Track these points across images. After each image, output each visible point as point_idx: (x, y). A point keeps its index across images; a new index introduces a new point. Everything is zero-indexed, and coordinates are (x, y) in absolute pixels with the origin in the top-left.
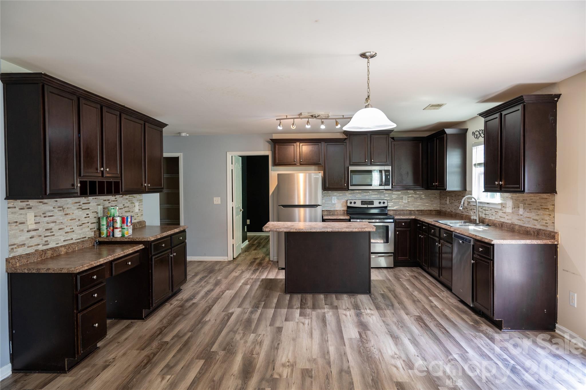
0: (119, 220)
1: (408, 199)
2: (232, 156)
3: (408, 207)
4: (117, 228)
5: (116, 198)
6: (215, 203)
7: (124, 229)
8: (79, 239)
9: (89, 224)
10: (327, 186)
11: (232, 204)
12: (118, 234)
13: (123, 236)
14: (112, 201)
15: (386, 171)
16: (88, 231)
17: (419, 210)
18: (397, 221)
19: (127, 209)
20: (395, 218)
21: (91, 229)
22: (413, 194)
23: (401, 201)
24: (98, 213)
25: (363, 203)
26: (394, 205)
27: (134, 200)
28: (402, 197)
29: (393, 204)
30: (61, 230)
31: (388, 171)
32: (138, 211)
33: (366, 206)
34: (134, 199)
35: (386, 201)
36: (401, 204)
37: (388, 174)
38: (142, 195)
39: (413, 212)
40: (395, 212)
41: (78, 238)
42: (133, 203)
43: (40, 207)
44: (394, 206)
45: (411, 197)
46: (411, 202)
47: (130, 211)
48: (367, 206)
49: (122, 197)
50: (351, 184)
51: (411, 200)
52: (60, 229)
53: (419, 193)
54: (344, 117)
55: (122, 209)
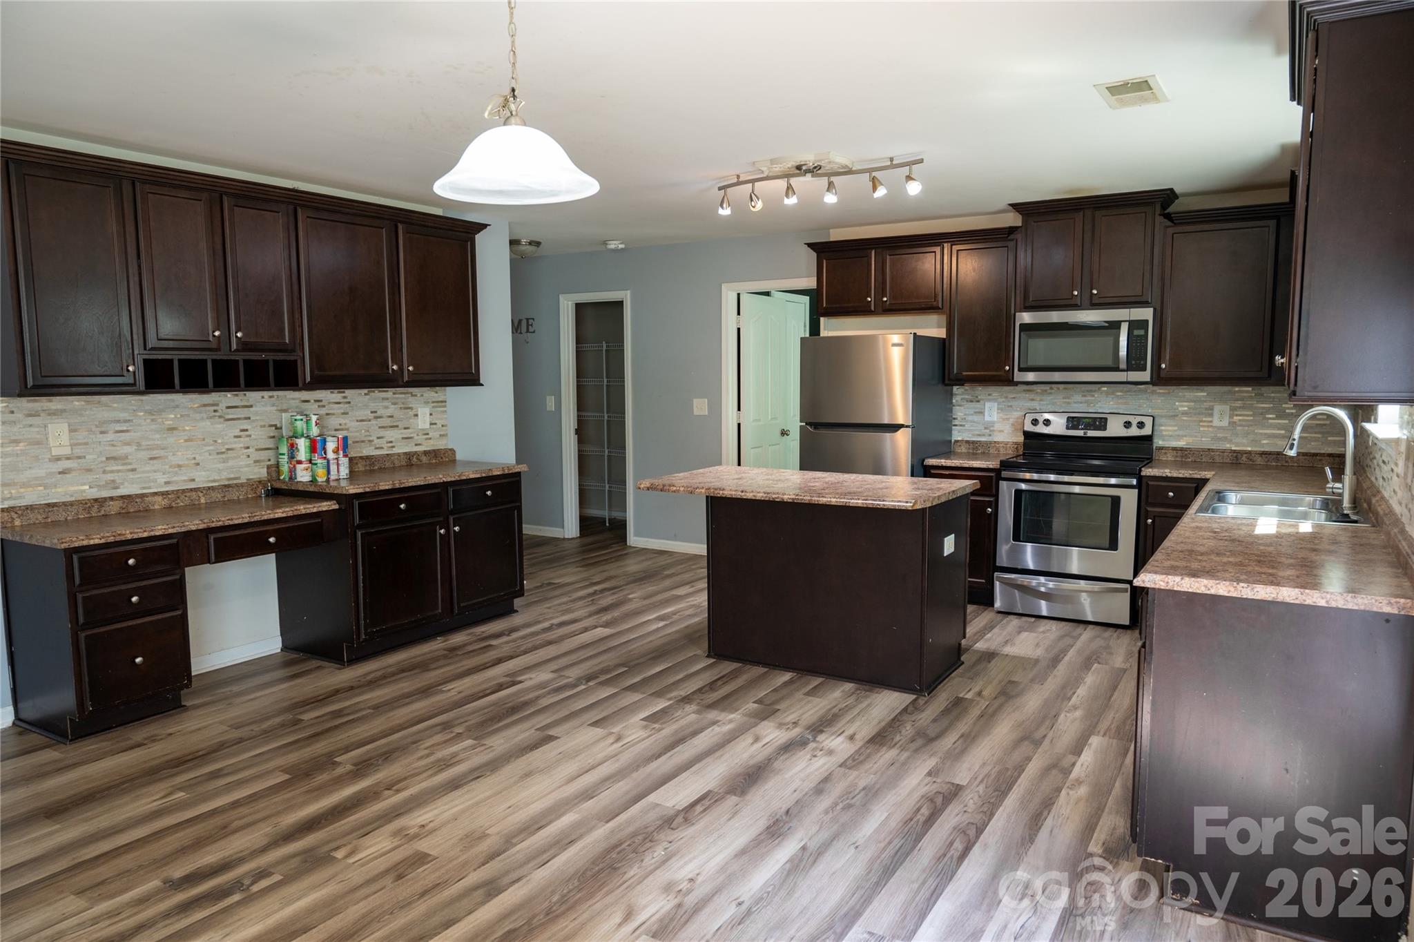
0: (302, 444)
1: (1231, 416)
2: (739, 295)
3: (1230, 442)
4: (300, 462)
5: (345, 397)
6: (696, 412)
7: (316, 464)
8: (214, 481)
9: (251, 450)
10: (955, 372)
11: (735, 418)
12: (303, 476)
13: (314, 481)
14: (329, 403)
15: (1134, 325)
16: (248, 466)
17: (1270, 453)
18: (1150, 483)
19: (387, 422)
20: (1143, 473)
21: (256, 462)
22: (1251, 397)
23: (1205, 421)
24: (281, 428)
25: (1073, 422)
26: (1180, 433)
27: (412, 401)
28: (1212, 409)
29: (1176, 428)
30: (151, 462)
31: (1143, 324)
32: (427, 426)
33: (1080, 433)
34: (411, 399)
35: (1148, 422)
36: (1206, 429)
37: (1142, 332)
38: (445, 390)
39: (1244, 458)
40: (1182, 457)
41: (211, 479)
42: (411, 408)
43: (87, 412)
44: (1179, 437)
45: (1243, 408)
46: (1240, 426)
47: (397, 426)
48: (1085, 433)
49: (365, 394)
50: (1021, 366)
51: (1240, 418)
52: (151, 459)
53: (1274, 398)
54: (894, 163)
55: (370, 421)
